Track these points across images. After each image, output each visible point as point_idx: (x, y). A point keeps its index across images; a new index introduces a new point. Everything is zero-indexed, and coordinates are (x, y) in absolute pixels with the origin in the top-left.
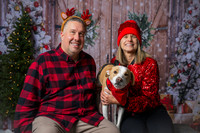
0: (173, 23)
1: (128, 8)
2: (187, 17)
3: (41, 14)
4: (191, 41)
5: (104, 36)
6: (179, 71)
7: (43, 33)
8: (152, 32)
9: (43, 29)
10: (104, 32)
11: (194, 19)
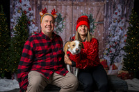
0: (107, 19)
1: (82, 11)
2: (115, 16)
3: (32, 15)
4: (117, 30)
5: (68, 26)
6: (111, 46)
7: (34, 25)
8: (95, 24)
9: (33, 23)
10: (68, 24)
11: (119, 17)
